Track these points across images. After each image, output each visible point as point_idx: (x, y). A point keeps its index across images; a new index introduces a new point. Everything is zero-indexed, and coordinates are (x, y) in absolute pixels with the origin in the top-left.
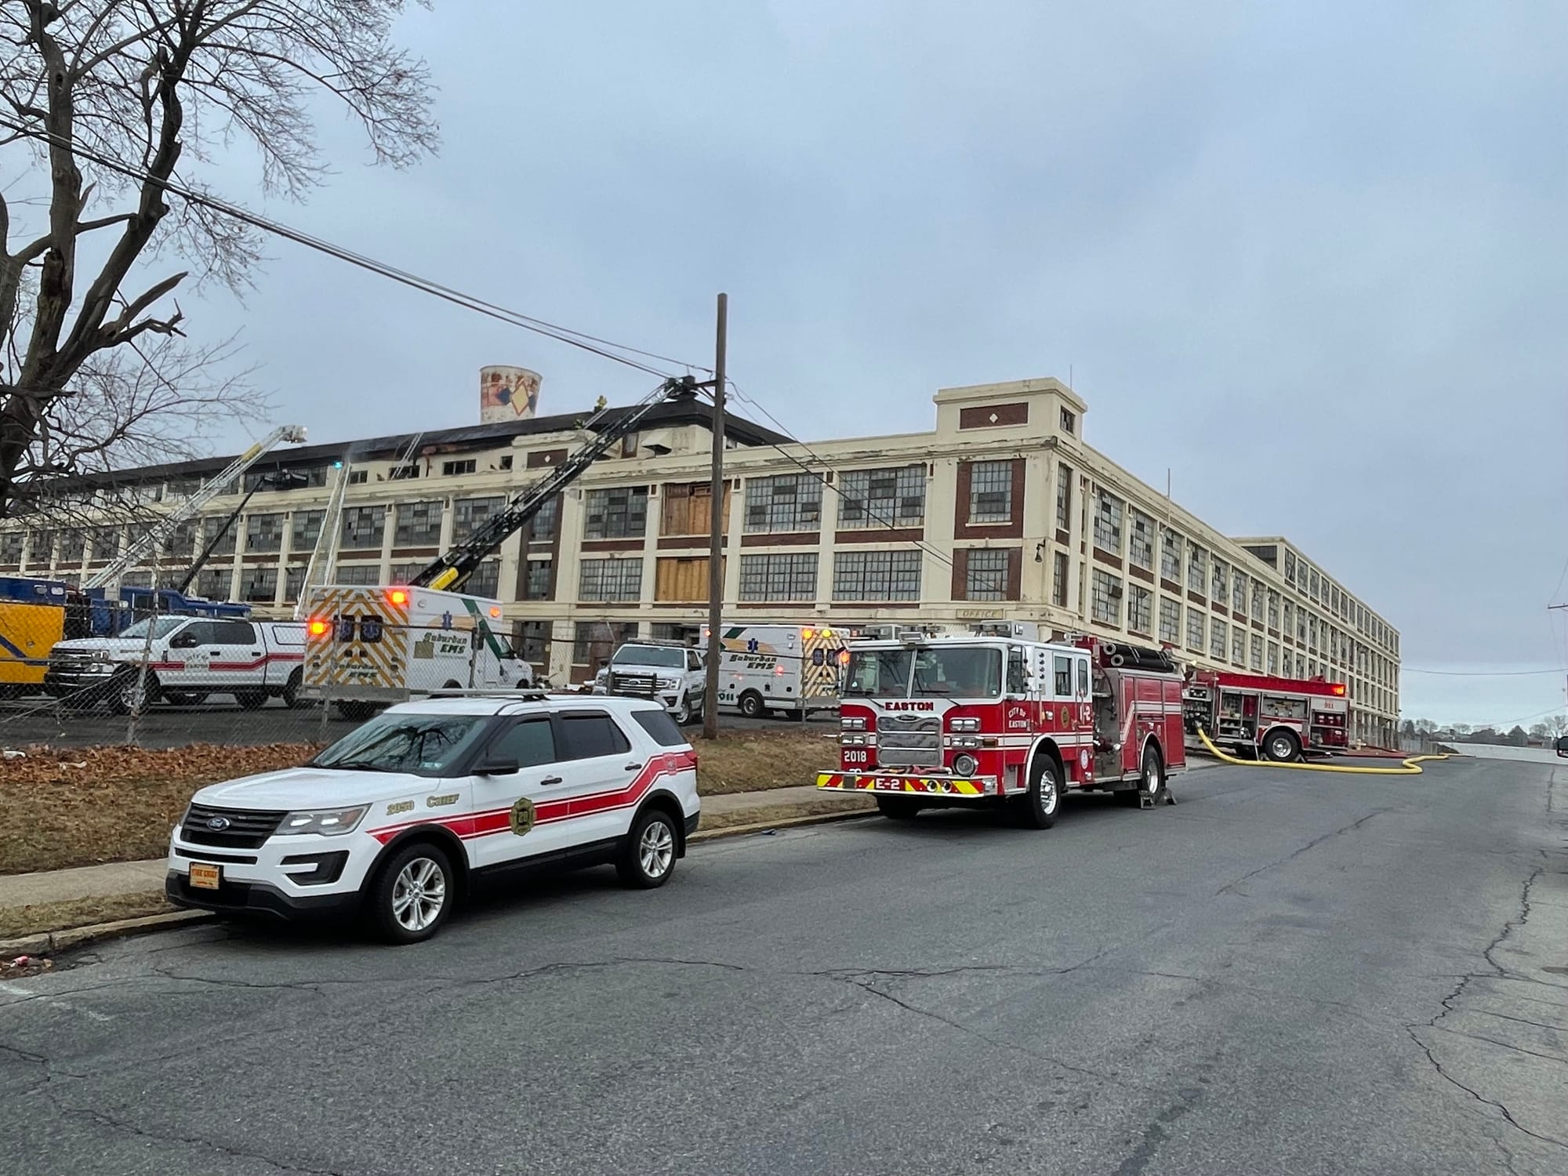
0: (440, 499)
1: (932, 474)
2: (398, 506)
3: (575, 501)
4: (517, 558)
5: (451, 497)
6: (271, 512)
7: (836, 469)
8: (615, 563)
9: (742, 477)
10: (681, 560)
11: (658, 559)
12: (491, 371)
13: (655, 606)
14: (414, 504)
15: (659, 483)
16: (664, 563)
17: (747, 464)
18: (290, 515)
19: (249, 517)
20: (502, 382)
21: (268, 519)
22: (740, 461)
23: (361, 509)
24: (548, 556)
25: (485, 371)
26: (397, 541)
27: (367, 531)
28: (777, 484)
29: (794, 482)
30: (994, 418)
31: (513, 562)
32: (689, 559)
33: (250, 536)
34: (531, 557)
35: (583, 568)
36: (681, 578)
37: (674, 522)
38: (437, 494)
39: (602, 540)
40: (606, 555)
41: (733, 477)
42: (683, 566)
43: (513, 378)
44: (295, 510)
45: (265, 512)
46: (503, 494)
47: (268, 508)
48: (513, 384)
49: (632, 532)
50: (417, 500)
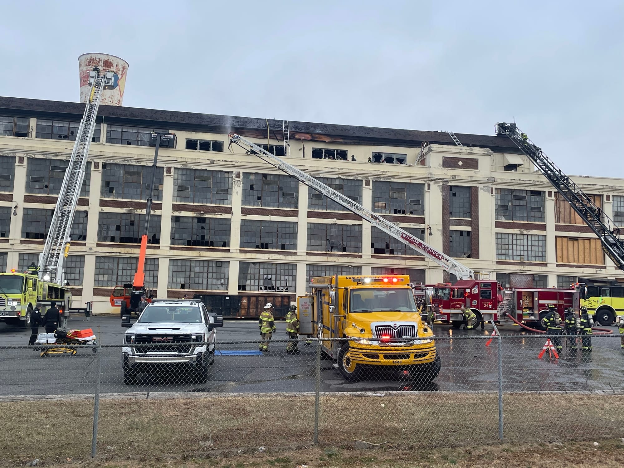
0: (359, 178)
3: (489, 195)
4: (441, 228)
5: (371, 179)
6: (143, 164)
8: (522, 237)
9: (612, 194)
10: (571, 238)
11: (556, 236)
12: (104, 58)
13: (557, 265)
15: (554, 190)
16: (561, 239)
17: (617, 188)
18: (173, 170)
20: (113, 69)
22: (612, 185)
24: (469, 229)
26: (310, 205)
31: (438, 230)
32: (577, 239)
33: (108, 184)
34: (452, 228)
35: (497, 238)
36: (571, 249)
38: (357, 174)
40: (517, 231)
41: (606, 194)
42: (571, 243)
44: (179, 166)
45: (134, 163)
46: (423, 182)
47: (137, 160)
48: (120, 72)
49: (533, 219)
50: (336, 176)
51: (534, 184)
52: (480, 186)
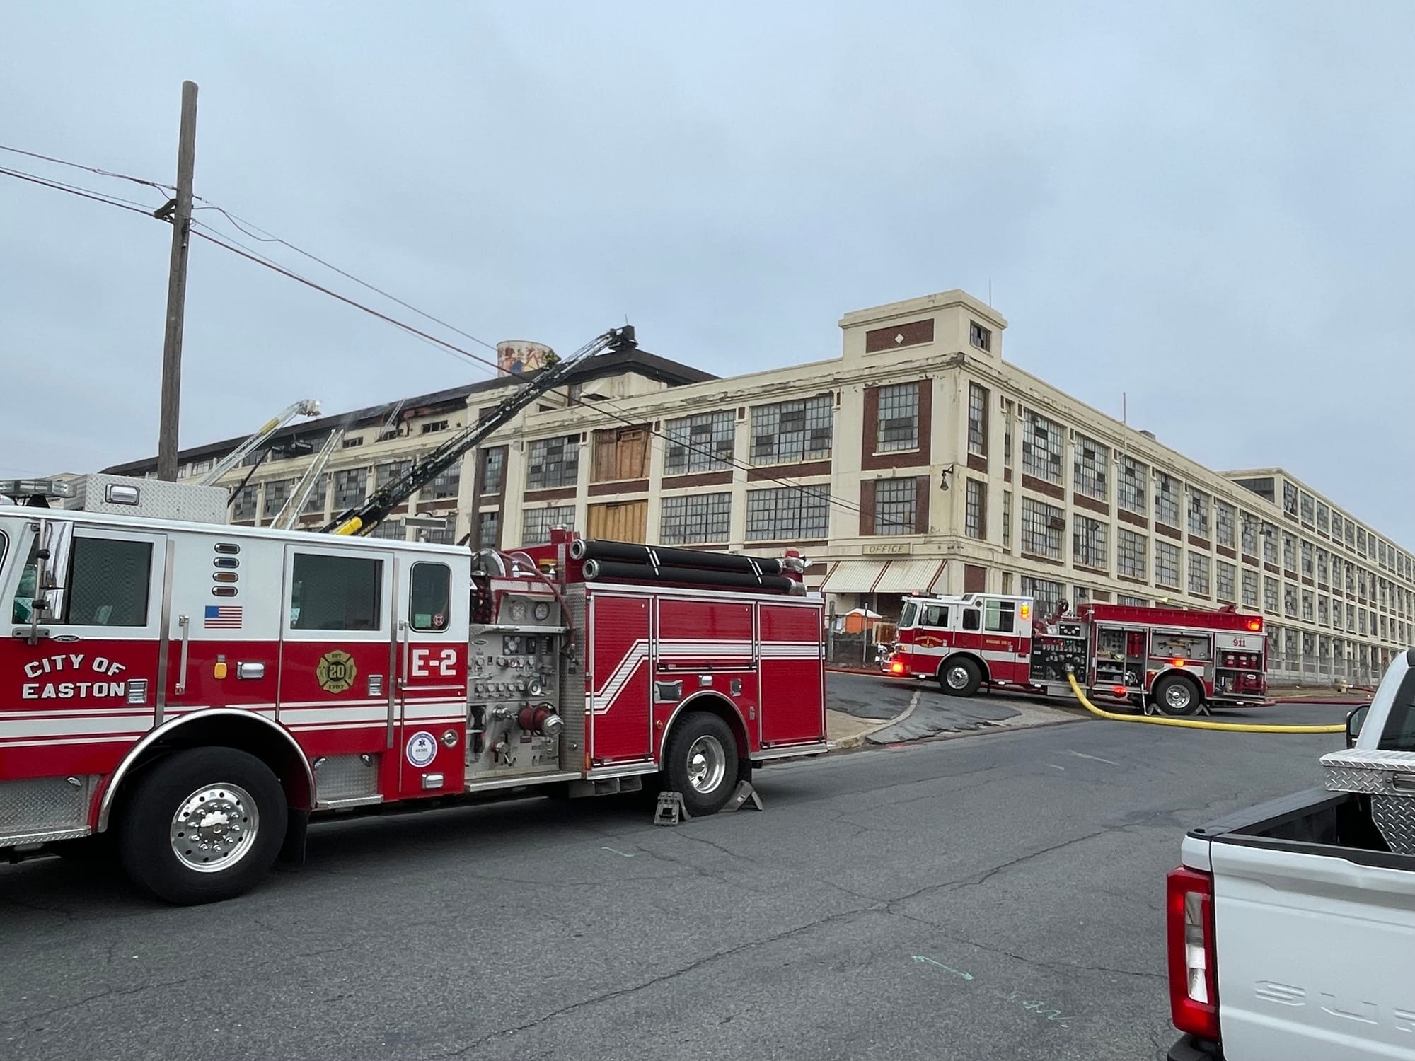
0: (410, 458)
1: (838, 403)
2: (378, 467)
3: (518, 454)
4: (471, 511)
6: (282, 479)
7: (747, 405)
8: (553, 511)
9: (662, 419)
10: (609, 506)
11: (589, 506)
12: (505, 346)
14: (390, 464)
15: (589, 430)
16: (595, 509)
17: (666, 406)
19: (267, 484)
20: (515, 355)
21: (280, 485)
22: (659, 403)
23: (349, 471)
24: (495, 508)
25: (501, 346)
27: (353, 492)
28: (694, 424)
29: (710, 422)
30: (899, 338)
31: (467, 515)
32: (615, 505)
34: (482, 509)
35: (526, 518)
36: (610, 523)
37: (604, 468)
38: (407, 454)
39: (540, 490)
40: (544, 504)
41: (654, 420)
42: (611, 512)
43: (525, 352)
45: (277, 479)
47: (279, 475)
48: (525, 357)
49: (567, 481)
50: (392, 461)
51: (562, 427)
52: (510, 442)
